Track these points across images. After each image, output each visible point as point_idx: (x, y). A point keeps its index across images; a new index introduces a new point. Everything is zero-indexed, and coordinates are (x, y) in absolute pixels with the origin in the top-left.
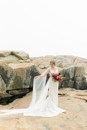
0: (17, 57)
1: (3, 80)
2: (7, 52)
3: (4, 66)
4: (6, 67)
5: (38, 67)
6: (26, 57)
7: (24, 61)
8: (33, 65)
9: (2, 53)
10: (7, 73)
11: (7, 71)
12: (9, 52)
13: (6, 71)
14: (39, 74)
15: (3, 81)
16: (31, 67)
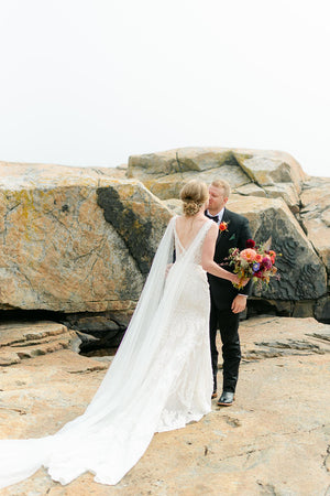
0: (245, 172)
1: (130, 258)
2: (210, 155)
3: (138, 203)
4: (146, 210)
5: (318, 220)
6: (272, 174)
7: (258, 189)
8: (272, 209)
9: (189, 157)
10: (148, 234)
11: (149, 225)
12: (221, 151)
13: (145, 226)
14: (301, 245)
15: (131, 263)
16: (262, 216)
